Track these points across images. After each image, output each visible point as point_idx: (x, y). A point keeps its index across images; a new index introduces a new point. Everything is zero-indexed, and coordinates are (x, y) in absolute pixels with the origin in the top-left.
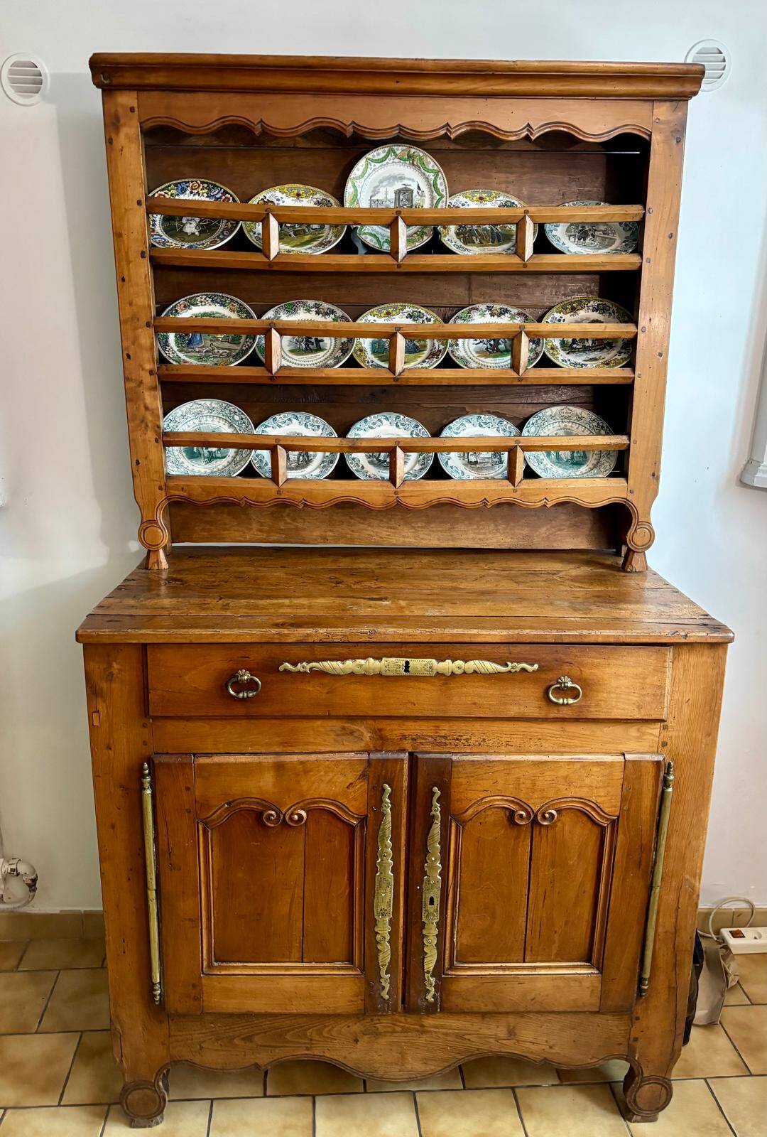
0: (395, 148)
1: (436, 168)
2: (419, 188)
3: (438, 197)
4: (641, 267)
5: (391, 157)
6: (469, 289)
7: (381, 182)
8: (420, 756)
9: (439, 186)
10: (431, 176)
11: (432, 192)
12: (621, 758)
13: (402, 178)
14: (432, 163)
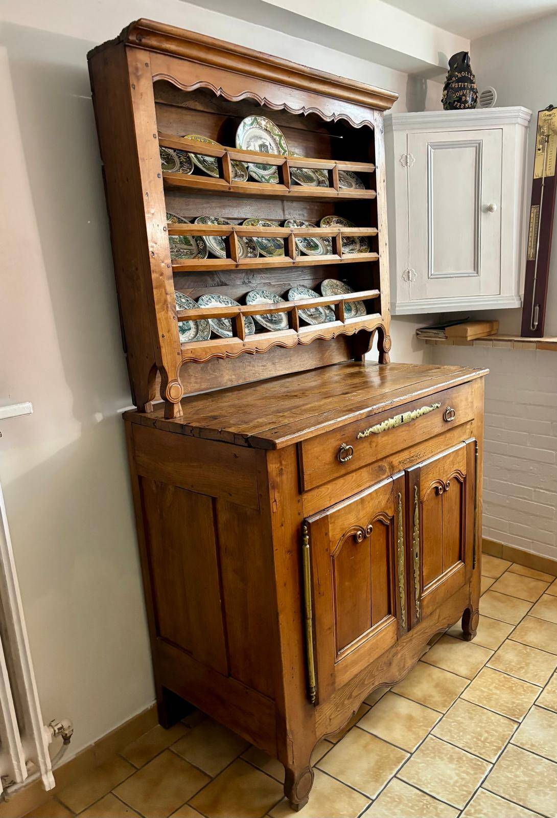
0: (257, 118)
1: (280, 133)
2: (270, 145)
3: (283, 151)
4: (376, 197)
5: (255, 124)
6: (284, 211)
7: (251, 139)
8: (409, 470)
9: (283, 145)
10: (277, 138)
11: (279, 148)
12: (464, 444)
13: (261, 138)
14: (278, 131)
